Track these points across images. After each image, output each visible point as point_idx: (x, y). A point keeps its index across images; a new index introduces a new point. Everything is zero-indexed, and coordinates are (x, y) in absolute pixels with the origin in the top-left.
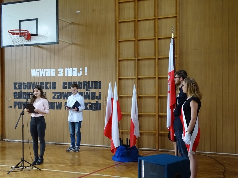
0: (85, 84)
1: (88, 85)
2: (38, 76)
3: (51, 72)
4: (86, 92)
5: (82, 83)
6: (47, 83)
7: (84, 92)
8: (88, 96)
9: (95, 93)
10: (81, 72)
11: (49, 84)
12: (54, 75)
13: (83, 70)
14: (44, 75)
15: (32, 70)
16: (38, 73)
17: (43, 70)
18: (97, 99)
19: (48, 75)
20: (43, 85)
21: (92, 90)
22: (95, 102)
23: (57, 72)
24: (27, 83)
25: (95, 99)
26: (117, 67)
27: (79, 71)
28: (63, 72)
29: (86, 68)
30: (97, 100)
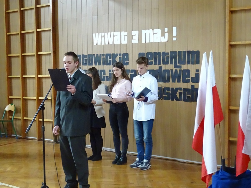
0: (174, 57)
1: (178, 57)
2: (103, 44)
3: (121, 36)
4: (174, 69)
5: (168, 54)
6: (115, 56)
7: (172, 70)
8: (177, 76)
9: (188, 71)
10: (166, 35)
11: (118, 57)
12: (125, 42)
13: (170, 32)
14: (111, 43)
15: (94, 35)
16: (103, 38)
17: (109, 33)
18: (193, 82)
19: (117, 42)
20: (110, 58)
21: (184, 67)
22: (190, 88)
23: (130, 37)
24: (88, 55)
25: (189, 82)
26: (227, 25)
27: (163, 34)
28: (139, 37)
29: (175, 29)
30: (193, 84)
